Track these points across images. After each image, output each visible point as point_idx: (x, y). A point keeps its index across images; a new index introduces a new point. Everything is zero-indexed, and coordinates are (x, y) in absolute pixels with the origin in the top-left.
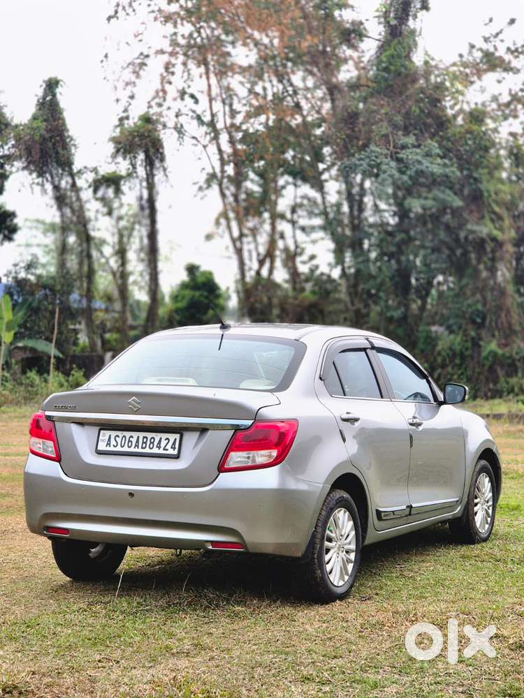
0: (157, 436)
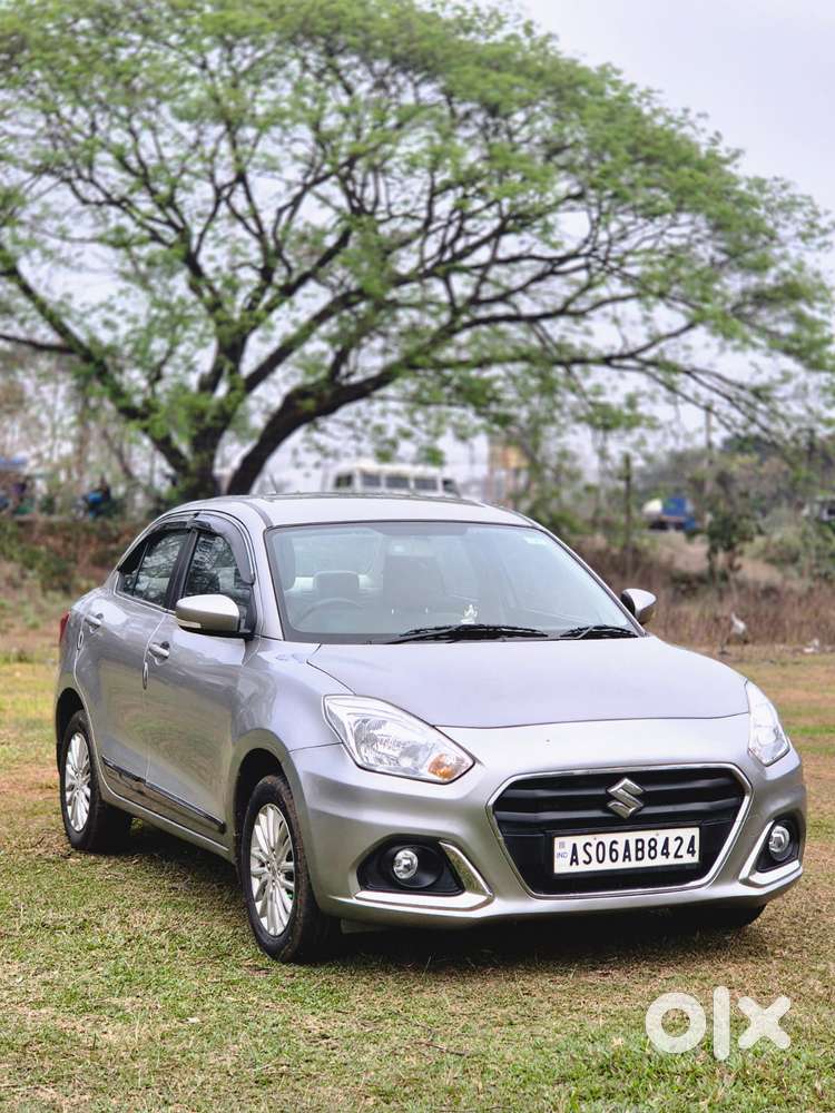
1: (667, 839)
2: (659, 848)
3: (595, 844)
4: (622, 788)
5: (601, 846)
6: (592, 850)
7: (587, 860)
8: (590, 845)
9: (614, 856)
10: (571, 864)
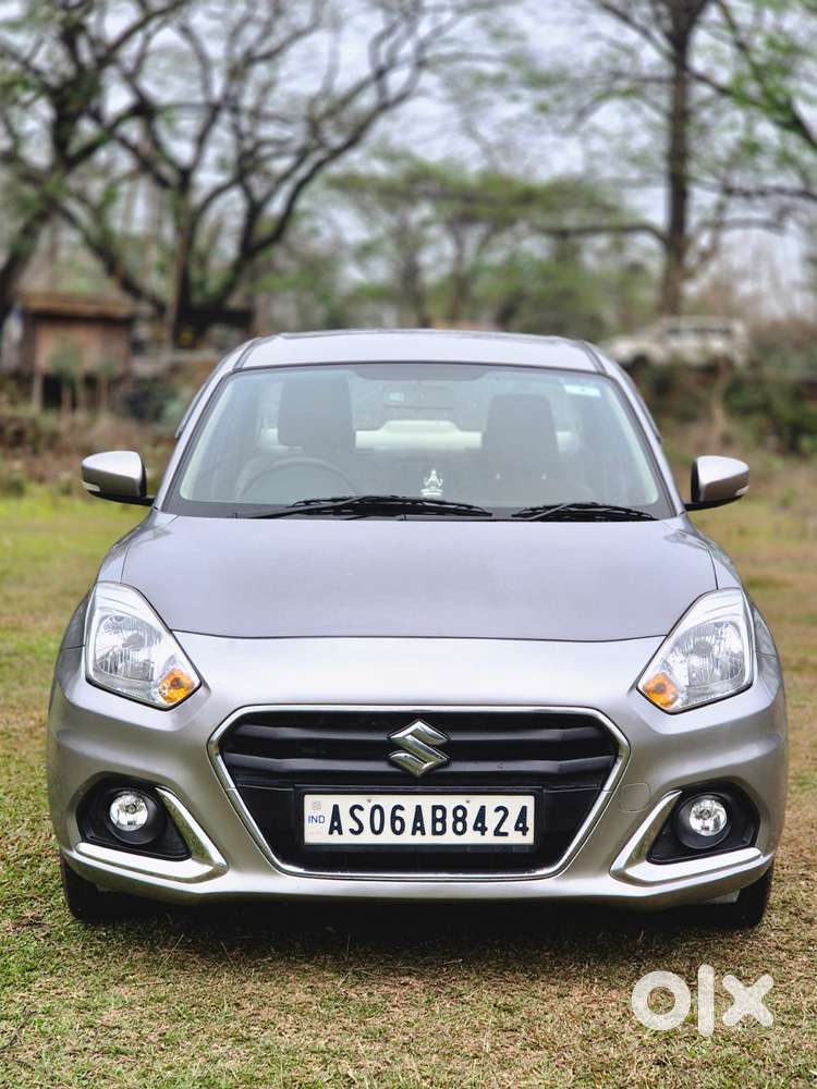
1: (483, 809)
2: (471, 819)
3: (368, 808)
4: (411, 734)
5: (377, 812)
6: (364, 817)
7: (356, 828)
8: (361, 808)
9: (398, 825)
10: (331, 832)
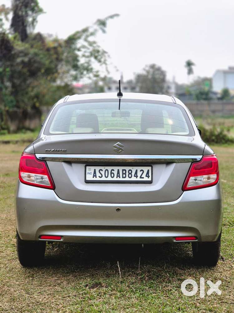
0: (134, 169)
